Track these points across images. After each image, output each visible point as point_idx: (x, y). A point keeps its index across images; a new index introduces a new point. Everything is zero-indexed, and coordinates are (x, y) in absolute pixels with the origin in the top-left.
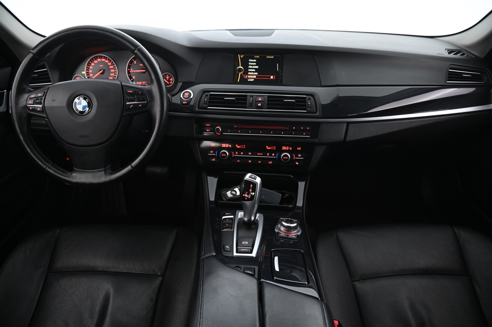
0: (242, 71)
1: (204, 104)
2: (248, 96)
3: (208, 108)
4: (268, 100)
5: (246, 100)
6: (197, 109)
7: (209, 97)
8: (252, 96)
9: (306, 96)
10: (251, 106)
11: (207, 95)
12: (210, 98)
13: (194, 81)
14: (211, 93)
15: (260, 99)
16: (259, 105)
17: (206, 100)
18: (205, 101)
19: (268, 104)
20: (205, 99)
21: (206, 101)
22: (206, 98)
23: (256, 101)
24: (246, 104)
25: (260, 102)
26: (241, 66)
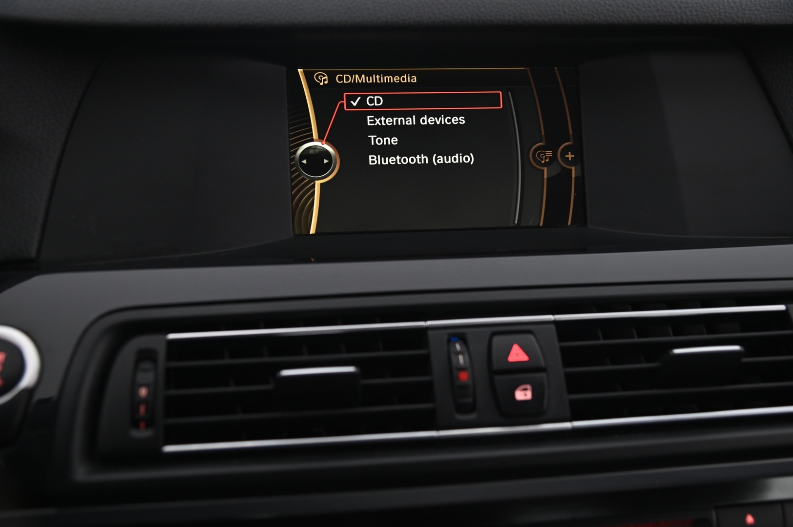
0: (330, 164)
1: (135, 424)
2: (430, 333)
3: (169, 449)
4: (569, 357)
5: (423, 364)
6: (81, 473)
7: (168, 371)
8: (459, 334)
9: (781, 307)
10: (472, 408)
11: (147, 355)
12: (173, 378)
13: (33, 254)
14: (172, 336)
15: (517, 355)
16: (522, 395)
17: (143, 392)
18: (135, 402)
19: (574, 383)
20: (134, 387)
21: (145, 401)
22: (142, 377)
23: (493, 372)
24: (425, 392)
25: (520, 373)
26: (321, 138)
